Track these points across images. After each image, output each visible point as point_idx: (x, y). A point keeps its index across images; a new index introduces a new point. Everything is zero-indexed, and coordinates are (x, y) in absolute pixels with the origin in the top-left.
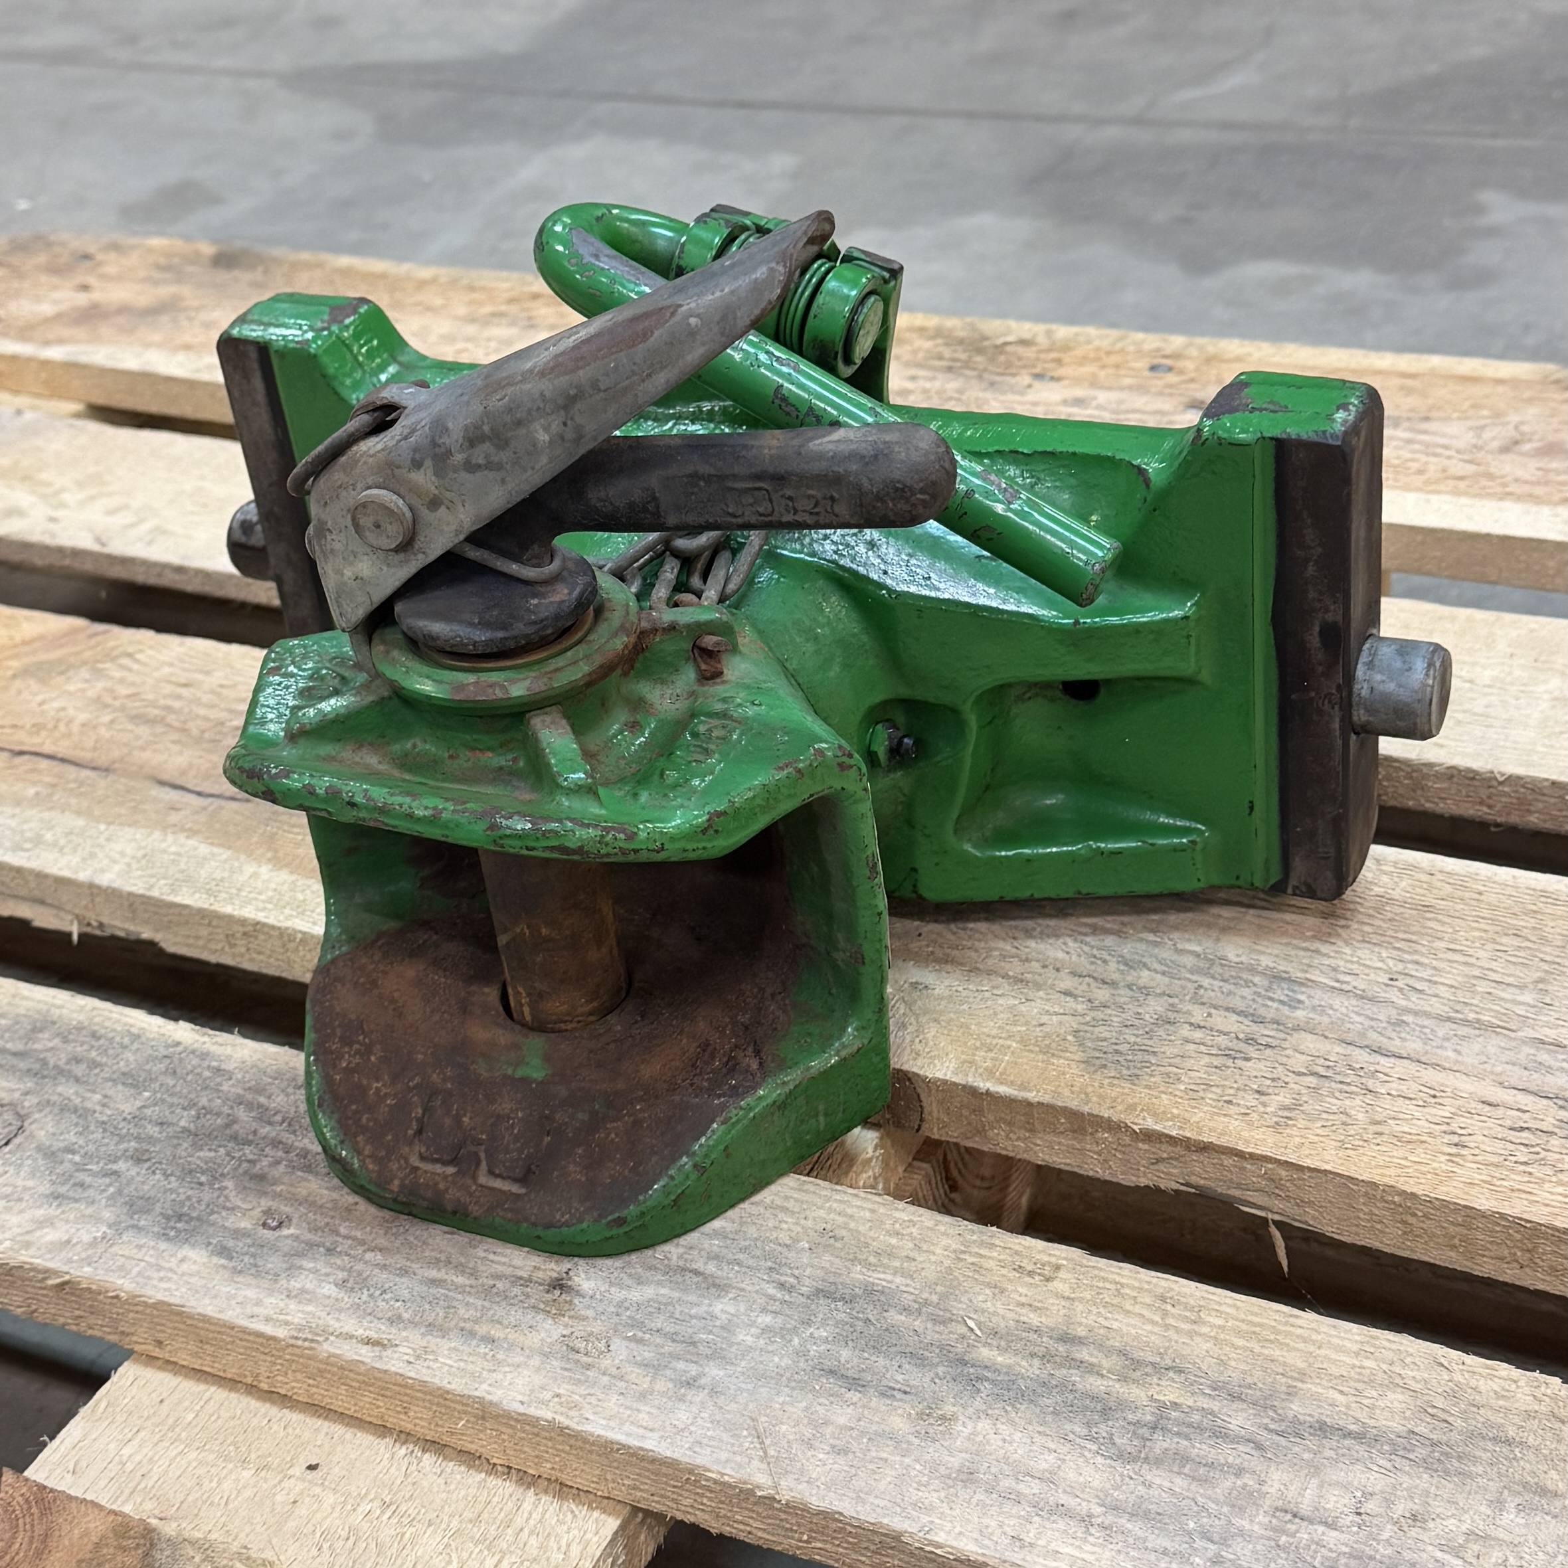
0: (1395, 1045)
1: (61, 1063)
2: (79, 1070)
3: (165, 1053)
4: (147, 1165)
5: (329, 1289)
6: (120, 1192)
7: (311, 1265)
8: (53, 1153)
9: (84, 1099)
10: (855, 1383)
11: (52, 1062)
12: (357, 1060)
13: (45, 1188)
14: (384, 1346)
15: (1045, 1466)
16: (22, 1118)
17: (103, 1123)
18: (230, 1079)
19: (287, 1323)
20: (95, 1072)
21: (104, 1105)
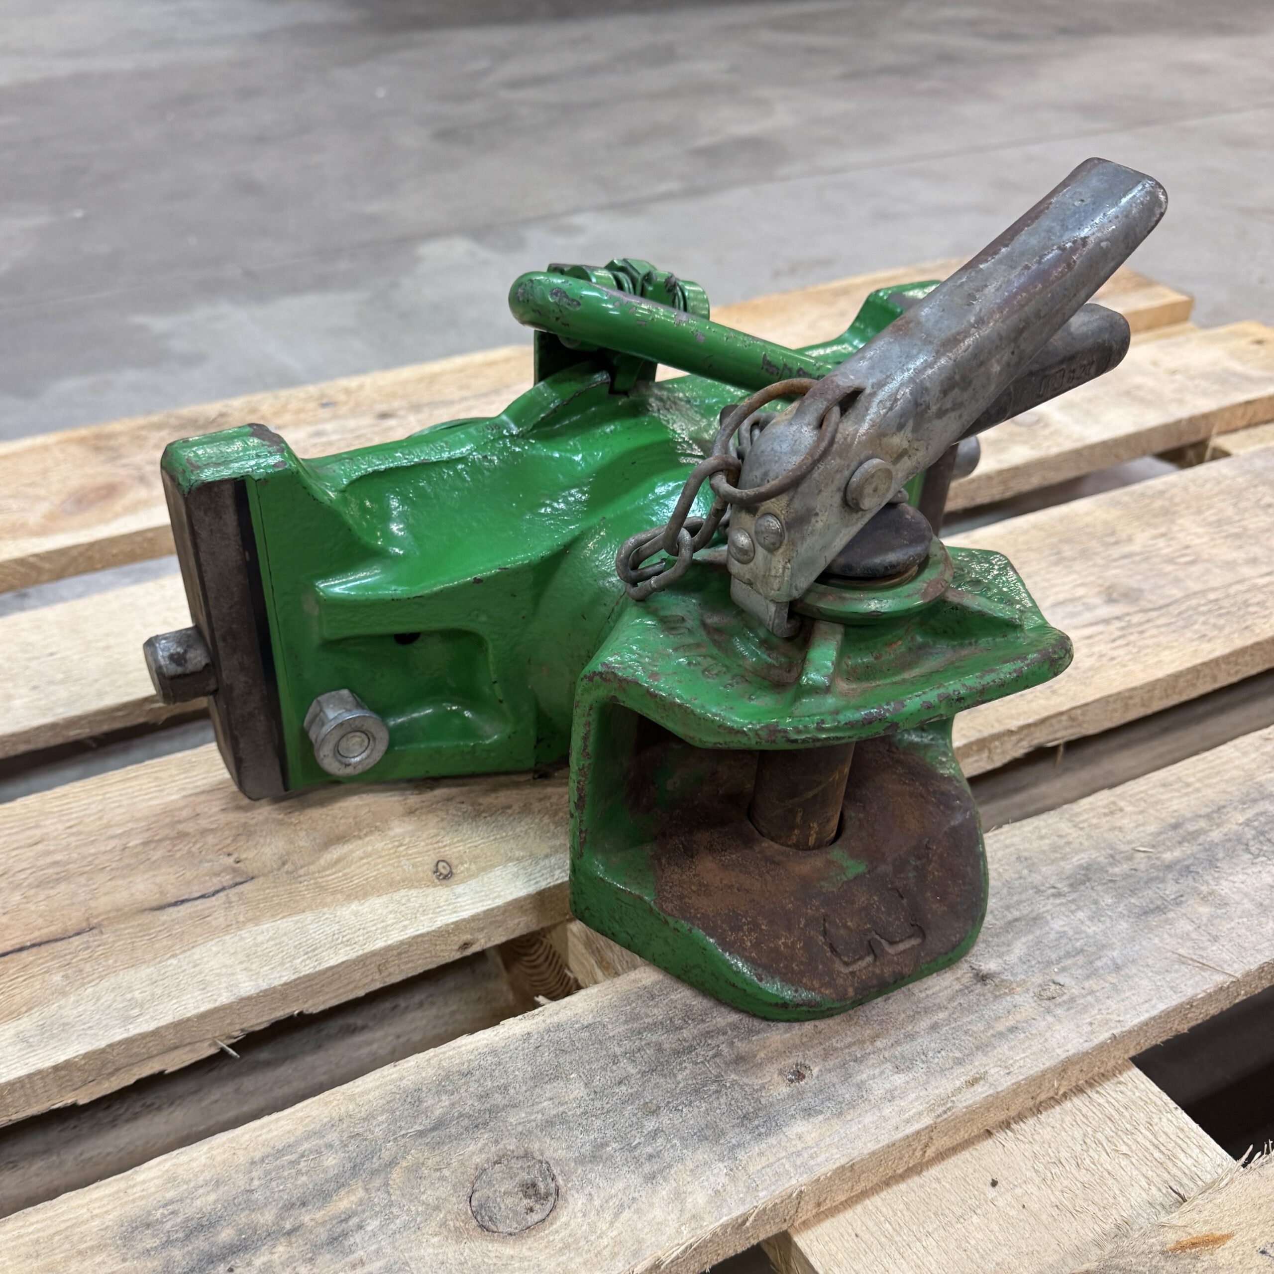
4: (665, 1111)
5: (899, 1079)
6: (683, 1138)
7: (864, 1076)
8: (593, 1156)
9: (542, 1112)
12: (754, 935)
13: (636, 1179)
14: (981, 1078)
17: (584, 1113)
19: (920, 1114)
20: (512, 1091)
21: (561, 1104)
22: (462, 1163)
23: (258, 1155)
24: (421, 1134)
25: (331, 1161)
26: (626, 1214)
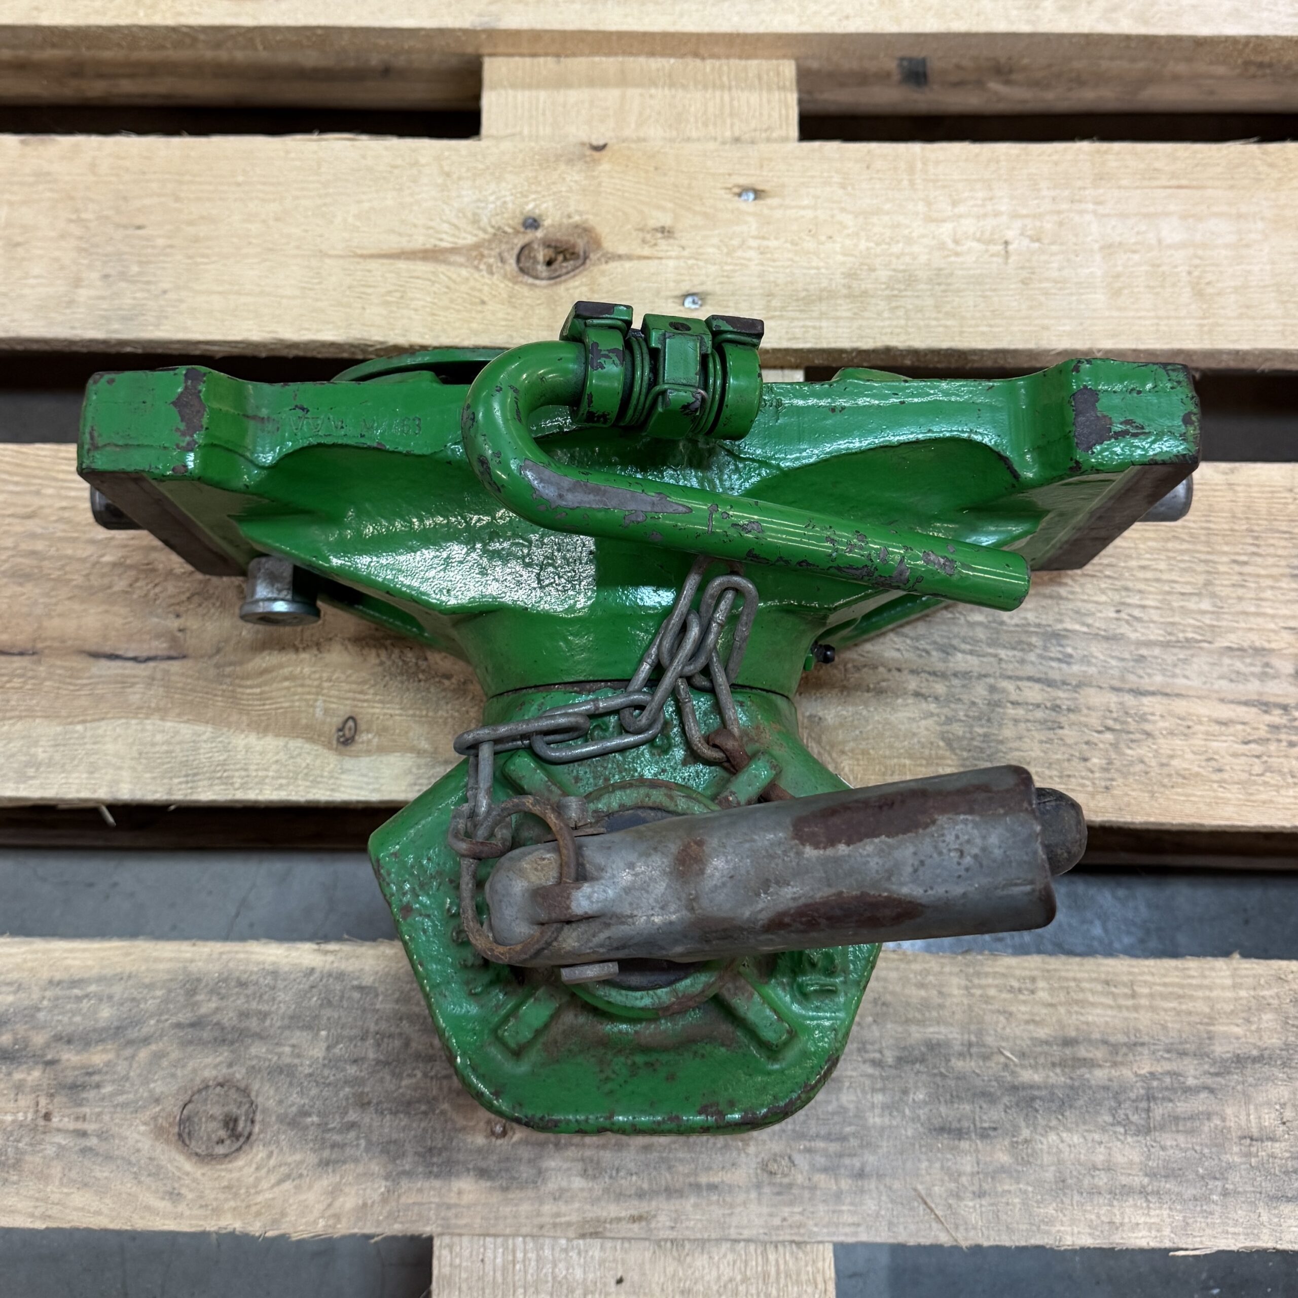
0: (1146, 683)
1: (235, 1021)
2: (253, 1024)
3: (309, 983)
4: (372, 1109)
6: (370, 1143)
7: (553, 1164)
8: (293, 1119)
9: (280, 1055)
10: (959, 1134)
11: (225, 1022)
13: (312, 1159)
14: (647, 1219)
15: (1101, 1157)
16: (245, 1091)
17: (311, 1075)
18: (377, 995)
20: (268, 1023)
21: (299, 1056)
22: (195, 1071)
23: (58, 976)
24: (179, 1025)
25: (106, 1013)
26: (288, 1185)
